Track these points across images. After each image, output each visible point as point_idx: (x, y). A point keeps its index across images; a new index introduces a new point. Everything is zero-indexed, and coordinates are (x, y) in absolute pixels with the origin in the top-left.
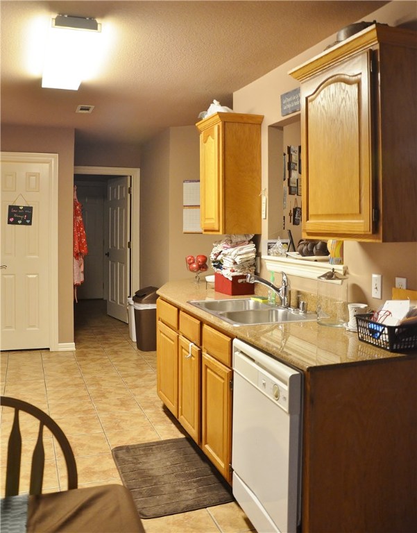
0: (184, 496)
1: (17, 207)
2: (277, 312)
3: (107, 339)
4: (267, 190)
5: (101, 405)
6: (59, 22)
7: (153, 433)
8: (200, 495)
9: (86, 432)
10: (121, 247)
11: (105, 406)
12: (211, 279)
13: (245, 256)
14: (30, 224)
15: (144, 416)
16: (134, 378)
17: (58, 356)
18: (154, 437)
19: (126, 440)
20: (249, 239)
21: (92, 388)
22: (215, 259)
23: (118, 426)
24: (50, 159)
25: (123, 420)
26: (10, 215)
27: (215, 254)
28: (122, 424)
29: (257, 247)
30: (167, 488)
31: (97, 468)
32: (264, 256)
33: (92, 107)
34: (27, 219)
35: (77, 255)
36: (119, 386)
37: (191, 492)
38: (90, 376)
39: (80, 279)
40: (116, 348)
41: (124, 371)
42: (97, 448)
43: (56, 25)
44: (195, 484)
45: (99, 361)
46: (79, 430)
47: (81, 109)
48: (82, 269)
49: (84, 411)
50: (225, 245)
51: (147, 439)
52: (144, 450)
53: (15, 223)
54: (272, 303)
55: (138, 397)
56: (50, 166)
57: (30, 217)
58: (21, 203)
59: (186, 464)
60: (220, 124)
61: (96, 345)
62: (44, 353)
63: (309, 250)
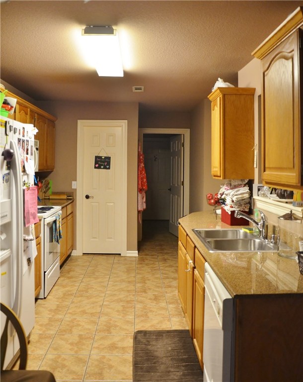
0: (172, 376)
1: (100, 157)
2: (254, 241)
3: (162, 249)
4: (258, 146)
5: (141, 298)
6: (87, 31)
7: (168, 323)
8: (183, 378)
9: (123, 317)
10: (178, 185)
11: (143, 299)
12: (219, 212)
13: (240, 196)
14: (109, 168)
15: (167, 309)
16: (171, 280)
17: (125, 259)
18: (168, 326)
19: (147, 326)
20: (245, 183)
21: (139, 285)
22: (221, 197)
23: (146, 315)
24: (122, 124)
25: (151, 311)
26: (96, 163)
27: (220, 194)
28: (150, 314)
29: (251, 189)
30: (162, 367)
31: (120, 345)
32: (255, 197)
33: (143, 87)
34: (107, 165)
35: (140, 190)
36: (158, 285)
37: (178, 374)
38: (141, 276)
39: (142, 206)
40: (166, 256)
41: (165, 274)
42: (126, 330)
43: (85, 33)
44: (183, 368)
45: (152, 266)
46: (118, 315)
47: (136, 89)
48: (144, 200)
49: (127, 301)
50: (226, 188)
51: (162, 327)
52: (156, 336)
53: (99, 167)
54: (255, 234)
55: (169, 295)
56: (122, 129)
57: (109, 164)
58: (103, 155)
59: (182, 351)
60: (221, 96)
61: (153, 253)
62: (117, 257)
63: (283, 193)
